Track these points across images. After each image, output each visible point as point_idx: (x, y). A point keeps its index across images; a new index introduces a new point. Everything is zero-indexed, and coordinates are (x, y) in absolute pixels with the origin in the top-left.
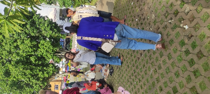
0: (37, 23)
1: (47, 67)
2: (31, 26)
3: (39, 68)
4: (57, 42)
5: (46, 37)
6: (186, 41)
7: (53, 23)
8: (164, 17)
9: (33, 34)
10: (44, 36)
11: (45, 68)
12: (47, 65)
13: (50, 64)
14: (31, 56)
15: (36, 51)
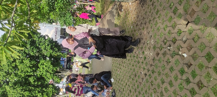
0: (37, 42)
1: (46, 88)
2: (31, 45)
3: (38, 89)
4: (57, 61)
5: (46, 56)
6: (186, 69)
7: (54, 42)
8: (163, 43)
9: (32, 54)
10: (44, 55)
11: (44, 89)
12: (47, 86)
13: (49, 84)
14: (30, 76)
15: (36, 71)
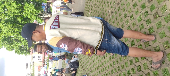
5: (30, 1)
6: (147, 4)
15: (22, 13)
